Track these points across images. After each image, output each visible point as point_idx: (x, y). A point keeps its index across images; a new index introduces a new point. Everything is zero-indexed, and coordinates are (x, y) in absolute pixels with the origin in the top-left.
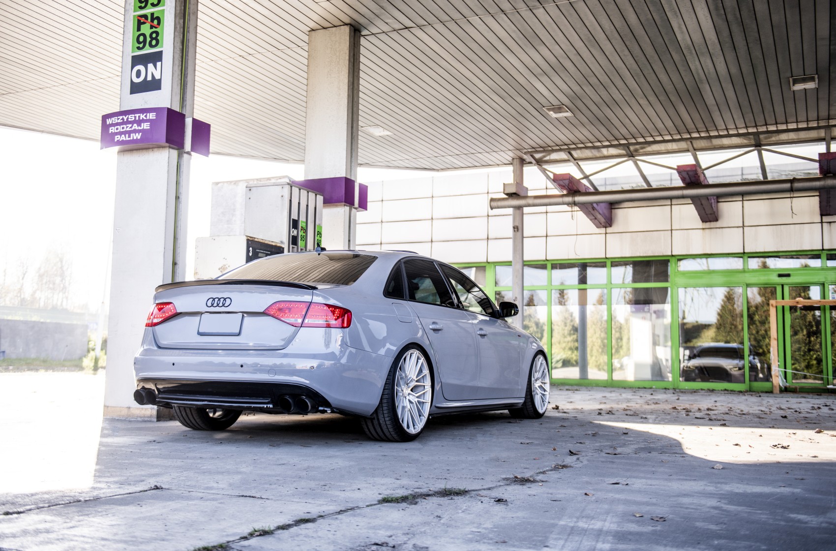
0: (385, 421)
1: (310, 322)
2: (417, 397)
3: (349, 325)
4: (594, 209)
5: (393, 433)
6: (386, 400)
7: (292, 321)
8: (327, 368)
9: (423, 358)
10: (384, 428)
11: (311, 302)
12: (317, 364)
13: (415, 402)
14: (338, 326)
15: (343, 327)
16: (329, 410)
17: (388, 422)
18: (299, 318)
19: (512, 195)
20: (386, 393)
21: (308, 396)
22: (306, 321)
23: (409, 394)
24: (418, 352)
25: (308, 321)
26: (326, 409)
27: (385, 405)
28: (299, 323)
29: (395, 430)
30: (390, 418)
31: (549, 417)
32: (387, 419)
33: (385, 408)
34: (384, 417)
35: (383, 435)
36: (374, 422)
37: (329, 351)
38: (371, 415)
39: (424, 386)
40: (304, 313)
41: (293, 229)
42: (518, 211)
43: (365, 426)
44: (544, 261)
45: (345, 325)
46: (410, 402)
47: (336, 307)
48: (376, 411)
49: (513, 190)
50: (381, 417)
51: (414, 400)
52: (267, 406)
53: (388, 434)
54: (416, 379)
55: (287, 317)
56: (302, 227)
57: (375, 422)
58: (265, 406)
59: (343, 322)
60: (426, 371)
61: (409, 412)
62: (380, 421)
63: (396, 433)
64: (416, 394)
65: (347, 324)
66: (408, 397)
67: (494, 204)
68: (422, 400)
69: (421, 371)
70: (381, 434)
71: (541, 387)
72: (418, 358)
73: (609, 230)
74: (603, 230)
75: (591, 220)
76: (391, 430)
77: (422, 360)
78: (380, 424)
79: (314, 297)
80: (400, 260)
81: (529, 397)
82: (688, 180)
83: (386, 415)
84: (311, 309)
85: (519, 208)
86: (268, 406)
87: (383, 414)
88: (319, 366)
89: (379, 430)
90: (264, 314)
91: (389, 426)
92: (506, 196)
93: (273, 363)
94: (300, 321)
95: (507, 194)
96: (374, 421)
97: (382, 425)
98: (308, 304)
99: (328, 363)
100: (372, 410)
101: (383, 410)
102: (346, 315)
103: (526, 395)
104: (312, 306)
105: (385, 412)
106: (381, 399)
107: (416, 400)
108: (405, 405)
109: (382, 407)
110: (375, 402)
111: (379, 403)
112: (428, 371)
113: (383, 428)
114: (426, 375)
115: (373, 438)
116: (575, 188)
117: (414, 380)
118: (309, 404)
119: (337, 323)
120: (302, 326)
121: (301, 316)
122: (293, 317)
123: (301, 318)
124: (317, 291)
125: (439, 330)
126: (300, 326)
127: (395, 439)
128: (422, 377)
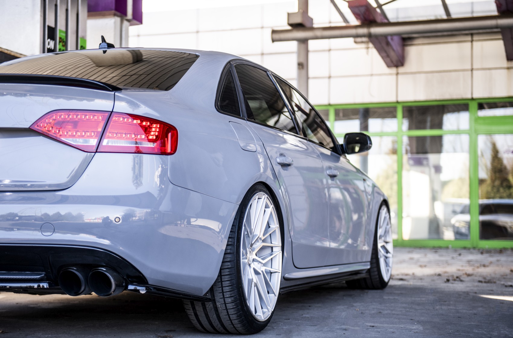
0: (225, 304)
1: (110, 144)
2: (265, 265)
3: (174, 151)
4: (388, 44)
5: (235, 322)
6: (228, 270)
7: (79, 142)
8: (140, 220)
9: (273, 206)
10: (223, 314)
11: (112, 112)
12: (123, 214)
13: (262, 271)
14: (155, 151)
15: (167, 154)
16: (143, 290)
17: (230, 305)
18: (91, 137)
19: (297, 26)
20: (229, 260)
21: (109, 267)
22: (105, 142)
23: (254, 260)
24: (266, 195)
25: (108, 143)
26: (138, 288)
27: (225, 278)
28: (93, 146)
29: (239, 317)
30: (233, 298)
31: (392, 287)
32: (229, 300)
33: (226, 284)
34: (224, 298)
35: (219, 326)
36: (207, 306)
37: (142, 190)
38: (204, 294)
39: (272, 248)
40: (100, 130)
41: (49, 40)
42: (303, 46)
43: (191, 312)
44: (326, 105)
45: (169, 150)
46: (257, 273)
47: (153, 121)
48: (212, 290)
49: (298, 20)
50: (218, 297)
51: (261, 269)
52: (39, 286)
53: (227, 323)
54: (263, 238)
55: (73, 136)
56: (60, 38)
57: (209, 305)
58: (36, 286)
59: (164, 145)
60: (275, 226)
61: (256, 288)
62: (217, 304)
63: (241, 322)
64: (263, 259)
65: (171, 148)
66: (253, 266)
67: (276, 36)
68: (269, 269)
69: (268, 226)
70: (216, 323)
71: (383, 247)
72: (266, 206)
73: (401, 70)
74: (394, 70)
75: (383, 57)
76: (233, 317)
77: (271, 208)
78: (216, 309)
79: (117, 103)
80: (229, 62)
81: (374, 261)
82: (504, 7)
83: (227, 295)
84: (111, 123)
85: (304, 42)
86: (41, 285)
87: (223, 292)
88: (127, 217)
90: (30, 131)
91: (231, 312)
92: (289, 28)
93: (43, 213)
94: (93, 142)
95: (291, 25)
96: (207, 303)
97: (220, 310)
98: (107, 115)
99: (140, 213)
100: (205, 287)
101: (222, 287)
102: (170, 135)
103: (372, 258)
104: (114, 118)
105: (226, 289)
106: (221, 269)
107: (264, 268)
108: (251, 278)
109: (222, 282)
110: (212, 274)
111: (218, 277)
112: (278, 226)
113: (221, 315)
114: (275, 231)
115: (202, 330)
116: (371, 18)
117: (261, 239)
118: (112, 280)
119: (153, 146)
120: (98, 151)
121: (96, 133)
122: (82, 136)
123: (96, 136)
124: (121, 94)
125: (289, 165)
126: (95, 151)
127: (237, 331)
128: (270, 234)
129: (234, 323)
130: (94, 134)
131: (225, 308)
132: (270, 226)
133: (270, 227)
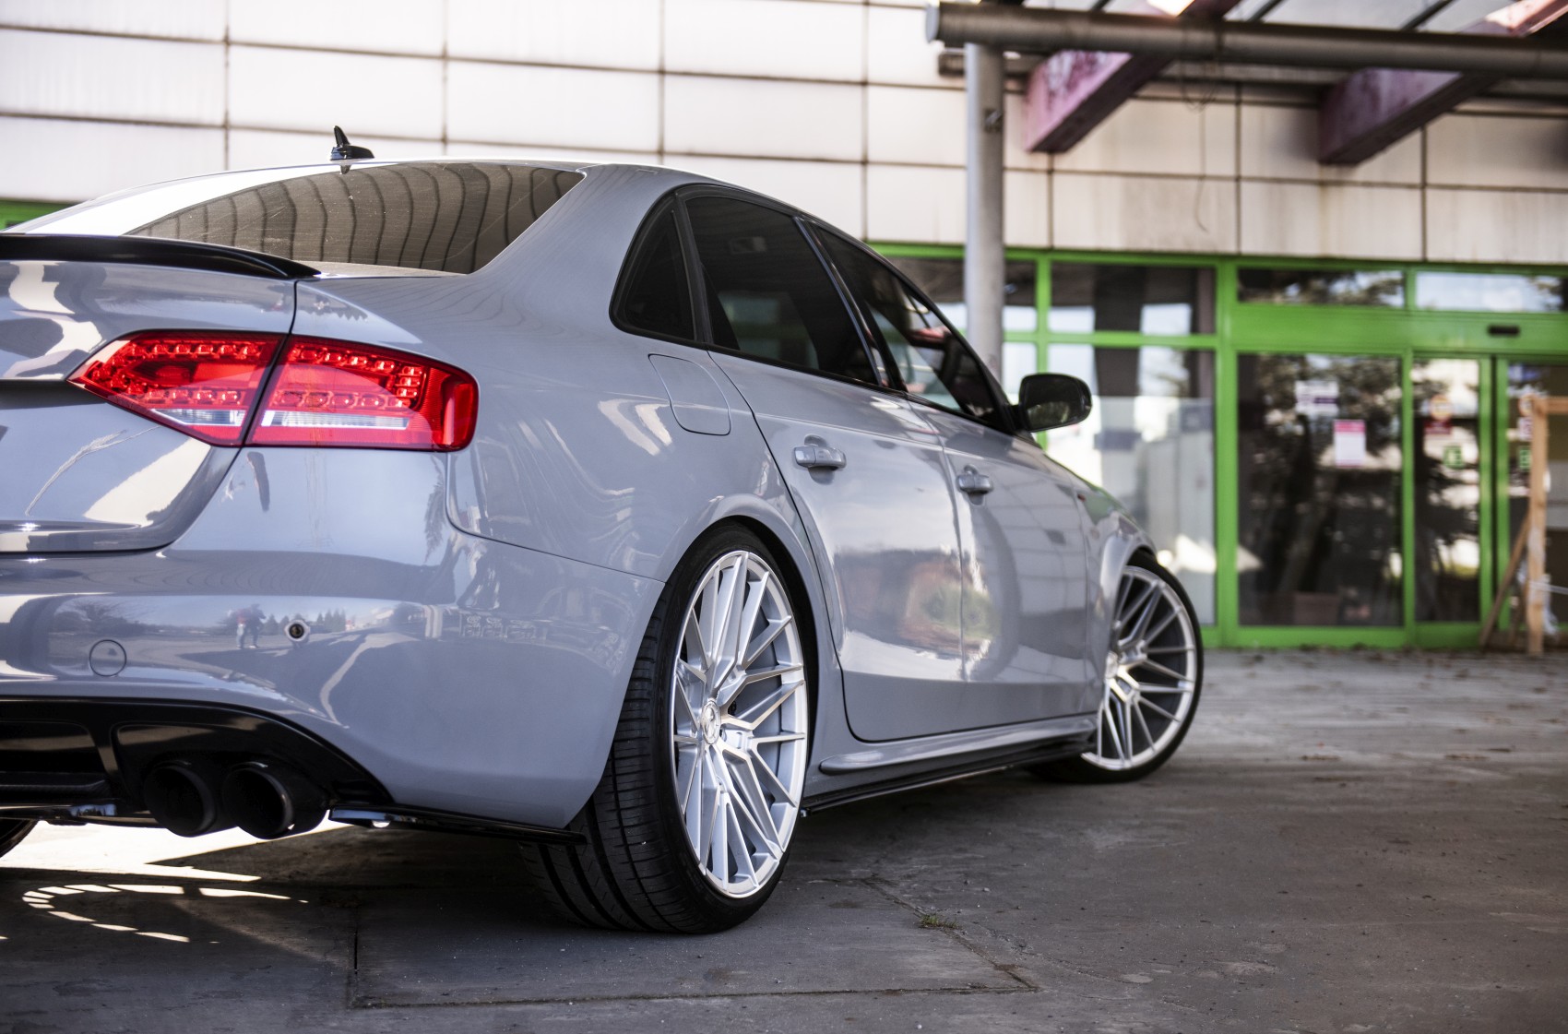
1: (283, 423)
2: (757, 733)
3: (463, 440)
6: (632, 762)
7: (201, 417)
9: (771, 573)
10: (621, 872)
11: (289, 336)
13: (750, 752)
14: (415, 442)
15: (444, 449)
16: (379, 820)
18: (230, 404)
20: (633, 736)
21: (279, 760)
22: (268, 418)
23: (722, 725)
24: (747, 554)
25: (276, 418)
27: (625, 783)
28: (235, 429)
33: (627, 800)
34: (623, 832)
36: (582, 854)
38: (568, 827)
39: (778, 678)
40: (254, 383)
45: (450, 438)
46: (732, 760)
47: (402, 359)
48: (591, 806)
50: (608, 822)
51: (746, 744)
53: (637, 903)
55: (181, 403)
57: (587, 855)
59: (437, 424)
60: (783, 618)
64: (750, 718)
65: (457, 432)
66: (718, 740)
69: (762, 623)
72: (751, 577)
77: (766, 580)
78: (604, 860)
79: (302, 311)
80: (671, 193)
87: (621, 826)
89: (601, 887)
94: (237, 418)
96: (579, 849)
97: (614, 863)
98: (275, 343)
101: (619, 809)
105: (630, 818)
106: (613, 759)
107: (753, 744)
108: (715, 780)
109: (616, 792)
111: (605, 776)
112: (792, 621)
114: (782, 636)
117: (740, 668)
118: (284, 796)
119: (404, 428)
120: (247, 442)
121: (243, 394)
122: (205, 404)
123: (243, 404)
124: (313, 286)
125: (832, 468)
126: (239, 443)
127: (668, 923)
128: (772, 644)
129: (655, 903)
130: (239, 395)
131: (626, 860)
132: (769, 620)
133: (768, 624)
